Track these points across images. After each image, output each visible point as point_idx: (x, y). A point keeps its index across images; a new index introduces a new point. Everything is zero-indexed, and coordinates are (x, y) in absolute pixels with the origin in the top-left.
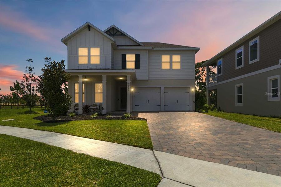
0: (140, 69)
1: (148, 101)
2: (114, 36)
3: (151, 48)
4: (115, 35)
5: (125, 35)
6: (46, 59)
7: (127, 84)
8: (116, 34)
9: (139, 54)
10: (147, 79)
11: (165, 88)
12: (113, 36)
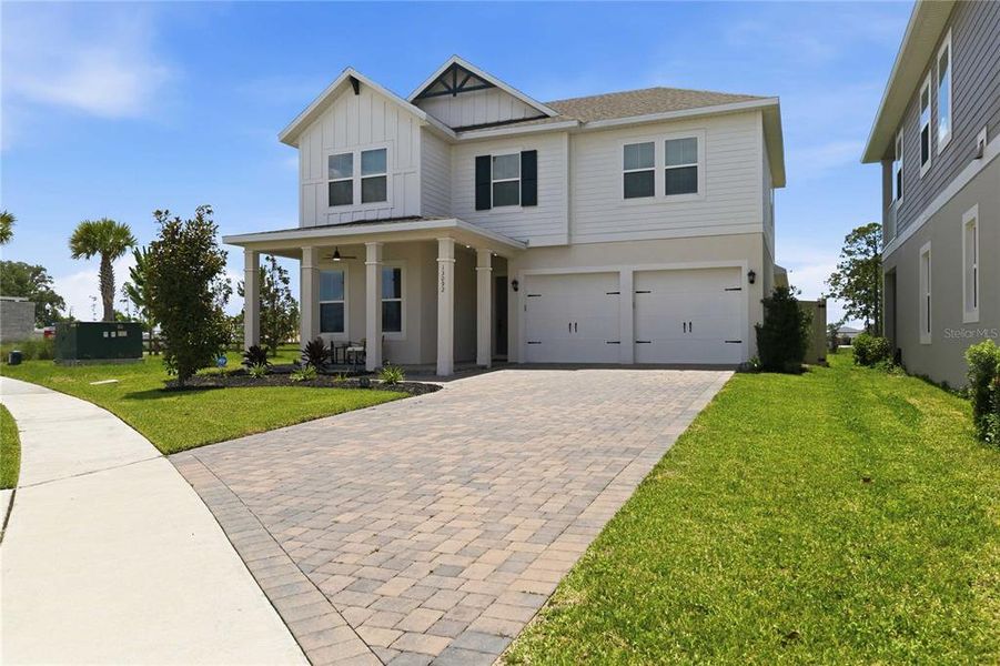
0: (539, 204)
1: (573, 325)
2: (458, 94)
3: (575, 123)
4: (461, 89)
5: (495, 86)
6: (159, 213)
7: (440, 269)
8: (465, 87)
9: (534, 153)
10: (565, 242)
11: (634, 273)
12: (455, 95)
